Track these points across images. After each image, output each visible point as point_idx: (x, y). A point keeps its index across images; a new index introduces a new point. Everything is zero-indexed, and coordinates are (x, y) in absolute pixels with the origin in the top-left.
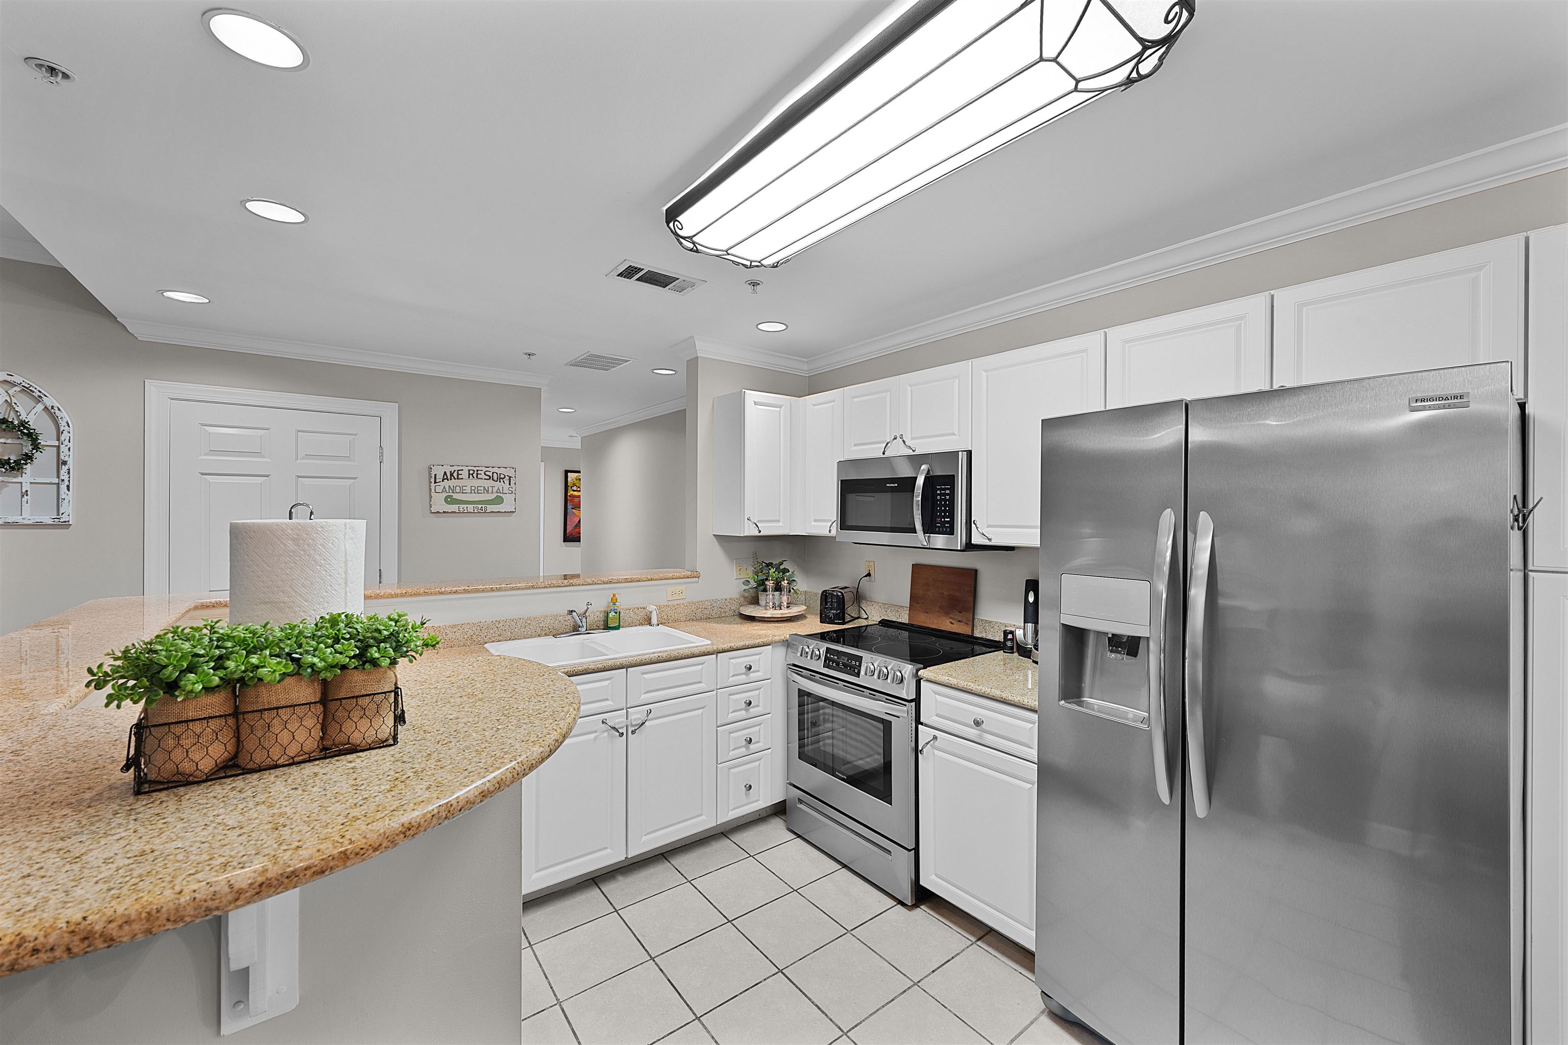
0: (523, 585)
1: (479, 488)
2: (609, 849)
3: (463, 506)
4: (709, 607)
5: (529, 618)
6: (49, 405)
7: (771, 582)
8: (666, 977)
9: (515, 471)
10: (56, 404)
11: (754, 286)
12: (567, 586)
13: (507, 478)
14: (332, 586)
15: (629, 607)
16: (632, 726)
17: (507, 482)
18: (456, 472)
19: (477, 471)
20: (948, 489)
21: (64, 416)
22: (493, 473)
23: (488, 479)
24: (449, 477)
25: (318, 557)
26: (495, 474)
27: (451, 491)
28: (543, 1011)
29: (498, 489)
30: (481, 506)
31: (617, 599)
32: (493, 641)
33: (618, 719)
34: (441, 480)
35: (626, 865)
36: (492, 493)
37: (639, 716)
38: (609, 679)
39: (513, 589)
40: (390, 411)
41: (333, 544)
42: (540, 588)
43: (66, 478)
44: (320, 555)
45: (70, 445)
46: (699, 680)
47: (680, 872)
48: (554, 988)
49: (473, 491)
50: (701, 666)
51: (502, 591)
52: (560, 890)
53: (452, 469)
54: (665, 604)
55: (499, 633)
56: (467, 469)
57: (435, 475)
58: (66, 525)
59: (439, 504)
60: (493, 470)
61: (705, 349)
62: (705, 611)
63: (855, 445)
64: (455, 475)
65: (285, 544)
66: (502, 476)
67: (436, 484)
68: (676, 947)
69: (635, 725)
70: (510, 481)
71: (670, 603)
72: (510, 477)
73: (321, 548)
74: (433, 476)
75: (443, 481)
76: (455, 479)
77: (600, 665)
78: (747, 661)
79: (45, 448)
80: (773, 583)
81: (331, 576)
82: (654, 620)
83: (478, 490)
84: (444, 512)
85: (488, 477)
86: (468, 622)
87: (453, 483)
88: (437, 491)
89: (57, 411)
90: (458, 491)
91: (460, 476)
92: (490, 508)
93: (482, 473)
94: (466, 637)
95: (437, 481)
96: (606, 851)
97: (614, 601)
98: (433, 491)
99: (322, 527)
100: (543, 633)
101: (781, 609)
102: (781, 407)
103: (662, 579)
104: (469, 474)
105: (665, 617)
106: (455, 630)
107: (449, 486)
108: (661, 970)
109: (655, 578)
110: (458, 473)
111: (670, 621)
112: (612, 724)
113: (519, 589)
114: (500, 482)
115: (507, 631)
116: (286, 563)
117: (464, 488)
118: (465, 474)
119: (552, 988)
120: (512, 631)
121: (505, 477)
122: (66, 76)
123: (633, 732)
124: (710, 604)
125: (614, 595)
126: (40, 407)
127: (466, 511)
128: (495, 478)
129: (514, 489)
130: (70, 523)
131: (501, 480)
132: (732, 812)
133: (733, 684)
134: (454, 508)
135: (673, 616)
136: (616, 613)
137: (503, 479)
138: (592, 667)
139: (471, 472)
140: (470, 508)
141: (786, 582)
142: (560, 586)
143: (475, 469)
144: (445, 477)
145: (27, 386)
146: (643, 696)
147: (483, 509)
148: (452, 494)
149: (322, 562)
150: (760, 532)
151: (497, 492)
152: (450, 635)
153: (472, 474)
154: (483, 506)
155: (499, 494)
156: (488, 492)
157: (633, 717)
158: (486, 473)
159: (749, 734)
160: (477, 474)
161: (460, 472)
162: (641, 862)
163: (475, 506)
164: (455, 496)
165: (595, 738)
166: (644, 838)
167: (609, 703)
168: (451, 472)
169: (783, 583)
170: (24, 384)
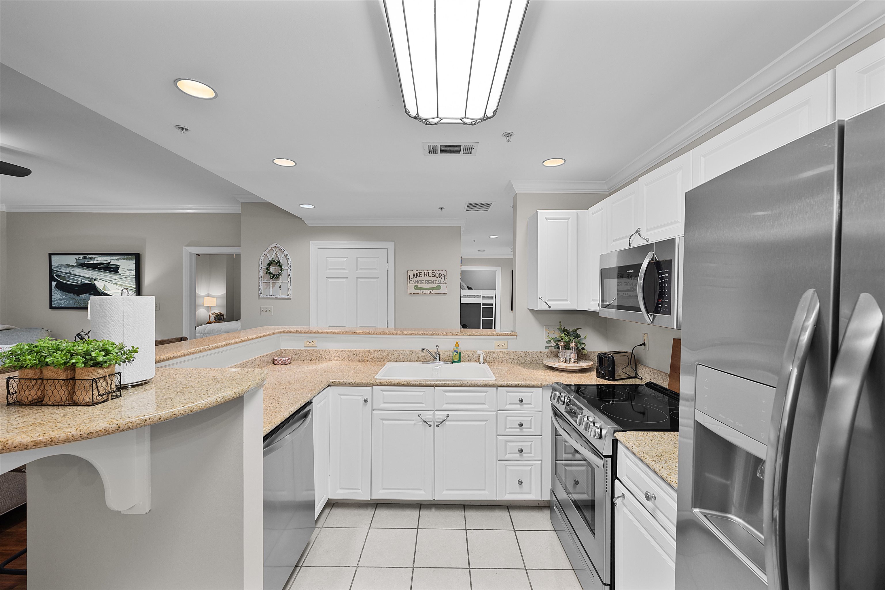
0: (408, 333)
1: (430, 281)
2: (423, 491)
3: (422, 290)
4: (524, 356)
5: (411, 351)
6: (285, 254)
7: (562, 343)
8: (411, 584)
9: (447, 272)
10: (287, 254)
11: (508, 136)
12: (432, 335)
13: (443, 275)
14: (114, 327)
15: (469, 350)
16: (437, 422)
17: (443, 278)
18: (419, 273)
19: (429, 272)
20: (667, 273)
21: (289, 257)
22: (436, 273)
23: (433, 277)
24: (416, 276)
25: (107, 313)
26: (437, 274)
27: (416, 283)
28: (348, 567)
29: (439, 281)
30: (430, 290)
31: (458, 345)
32: (394, 361)
33: (427, 416)
34: (412, 278)
35: (440, 503)
36: (436, 284)
37: (441, 417)
38: (424, 391)
39: (403, 334)
40: (391, 245)
41: (114, 307)
42: (417, 335)
43: (289, 281)
44: (108, 312)
45: (291, 268)
46: (483, 402)
47: (465, 521)
48: (361, 557)
49: (426, 283)
50: (485, 394)
51: (398, 335)
52: (402, 504)
53: (417, 272)
54: (492, 351)
55: (396, 357)
56: (423, 272)
57: (410, 275)
58: (289, 298)
59: (412, 290)
60: (436, 272)
61: (520, 188)
62: (521, 358)
63: (614, 241)
64: (418, 275)
65: (97, 307)
66: (440, 275)
67: (410, 280)
68: (430, 568)
69: (439, 422)
70: (444, 277)
71: (496, 351)
72: (444, 275)
73: (109, 309)
74: (409, 276)
75: (413, 278)
76: (418, 277)
77: (417, 382)
78: (520, 395)
79: (284, 270)
80: (564, 344)
81: (113, 322)
82: (482, 360)
83: (429, 282)
84: (414, 294)
85: (434, 276)
86: (382, 349)
87: (417, 279)
88: (411, 283)
89: (287, 256)
90: (420, 283)
91: (421, 276)
92: (435, 291)
93: (431, 273)
94: (381, 357)
95: (411, 278)
96: (421, 491)
97: (457, 346)
98: (409, 283)
99: (109, 300)
100: (419, 360)
101: (569, 363)
102: (568, 218)
103: (490, 335)
104: (425, 274)
105: (492, 359)
106: (376, 353)
107: (416, 281)
108: (412, 577)
109: (485, 334)
110: (420, 274)
111: (496, 361)
112: (424, 418)
113: (406, 335)
114: (439, 278)
115: (400, 356)
116: (97, 315)
117: (423, 281)
118: (423, 274)
119: (360, 556)
120: (403, 357)
121: (442, 275)
122: (186, 130)
123: (438, 426)
124: (524, 354)
125: (457, 343)
126: (283, 255)
127: (423, 293)
128: (437, 276)
129: (446, 281)
130: (291, 297)
131: (440, 277)
132: (508, 495)
133: (507, 409)
134: (418, 291)
135: (498, 359)
136: (457, 353)
137: (441, 276)
138: (412, 383)
139: (426, 273)
140: (425, 291)
141: (573, 344)
142: (428, 335)
143: (428, 271)
144: (414, 276)
145: (280, 248)
146: (445, 406)
147: (432, 292)
148: (417, 285)
149: (109, 315)
150: (550, 307)
151: (438, 283)
152: (374, 355)
153: (426, 274)
154: (432, 290)
155: (439, 284)
156: (433, 283)
157: (438, 417)
158: (433, 273)
159: (522, 446)
160: (429, 274)
161: (421, 273)
162: (450, 506)
163: (428, 290)
164: (419, 285)
165: (415, 424)
166: (445, 492)
167: (424, 405)
168: (416, 273)
169: (571, 344)
170: (279, 247)
